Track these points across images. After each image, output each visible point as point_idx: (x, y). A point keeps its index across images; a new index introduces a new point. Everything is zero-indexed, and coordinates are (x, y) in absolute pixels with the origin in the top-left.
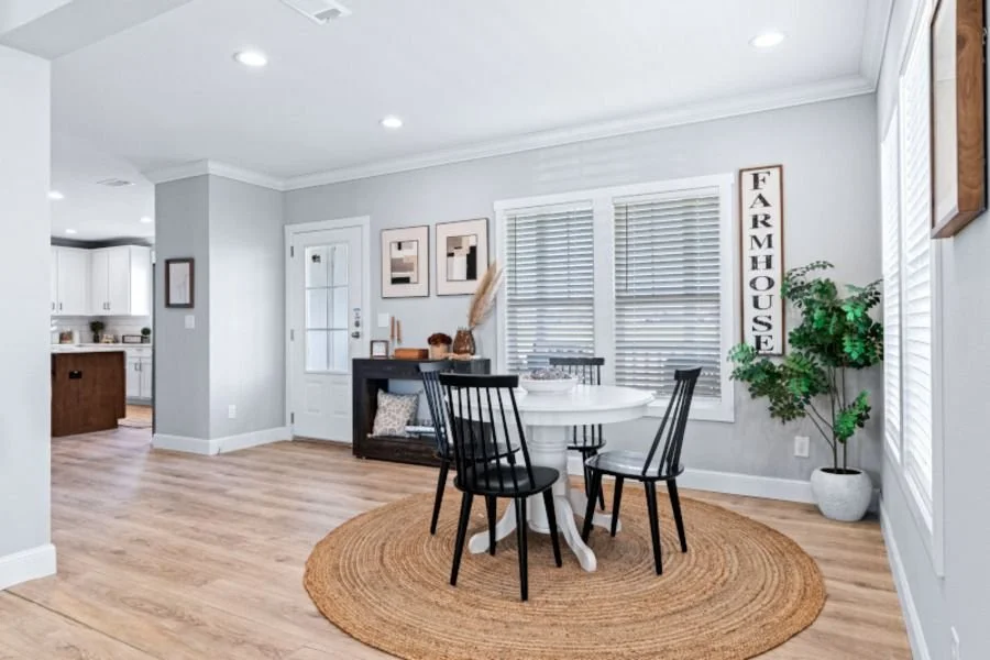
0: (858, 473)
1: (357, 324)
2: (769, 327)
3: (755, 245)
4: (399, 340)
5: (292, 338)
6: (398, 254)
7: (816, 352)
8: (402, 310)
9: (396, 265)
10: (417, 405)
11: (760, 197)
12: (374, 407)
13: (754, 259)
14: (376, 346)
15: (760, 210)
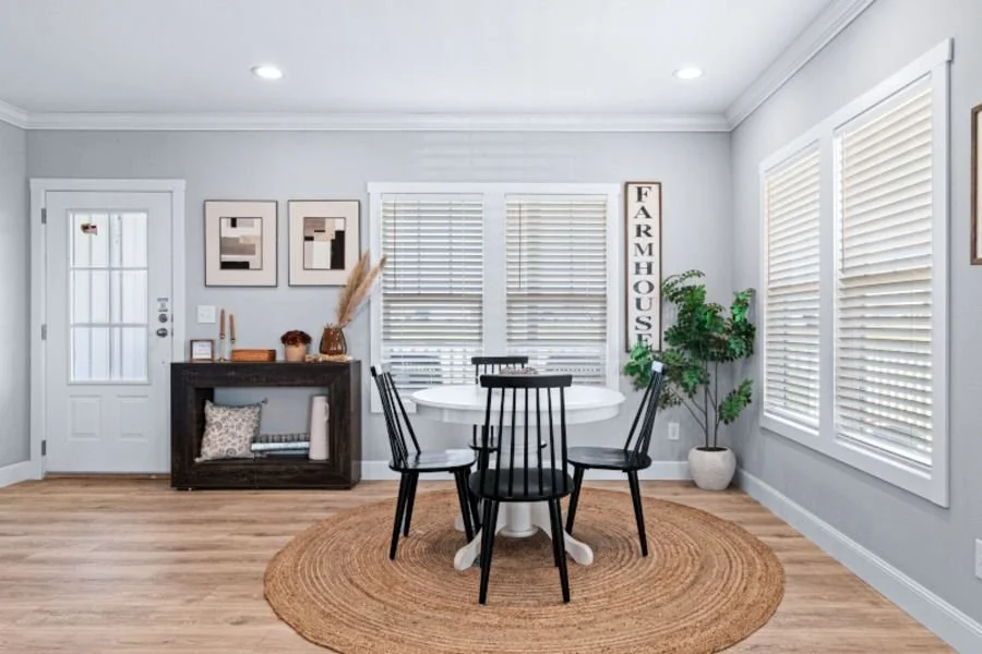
0: (724, 450)
1: (163, 319)
2: (649, 326)
3: (639, 253)
4: (233, 339)
5: (44, 336)
6: (229, 232)
7: (686, 348)
8: (235, 303)
9: (226, 245)
10: (260, 417)
11: (643, 209)
12: (202, 423)
13: (638, 265)
14: (196, 346)
15: (642, 220)
